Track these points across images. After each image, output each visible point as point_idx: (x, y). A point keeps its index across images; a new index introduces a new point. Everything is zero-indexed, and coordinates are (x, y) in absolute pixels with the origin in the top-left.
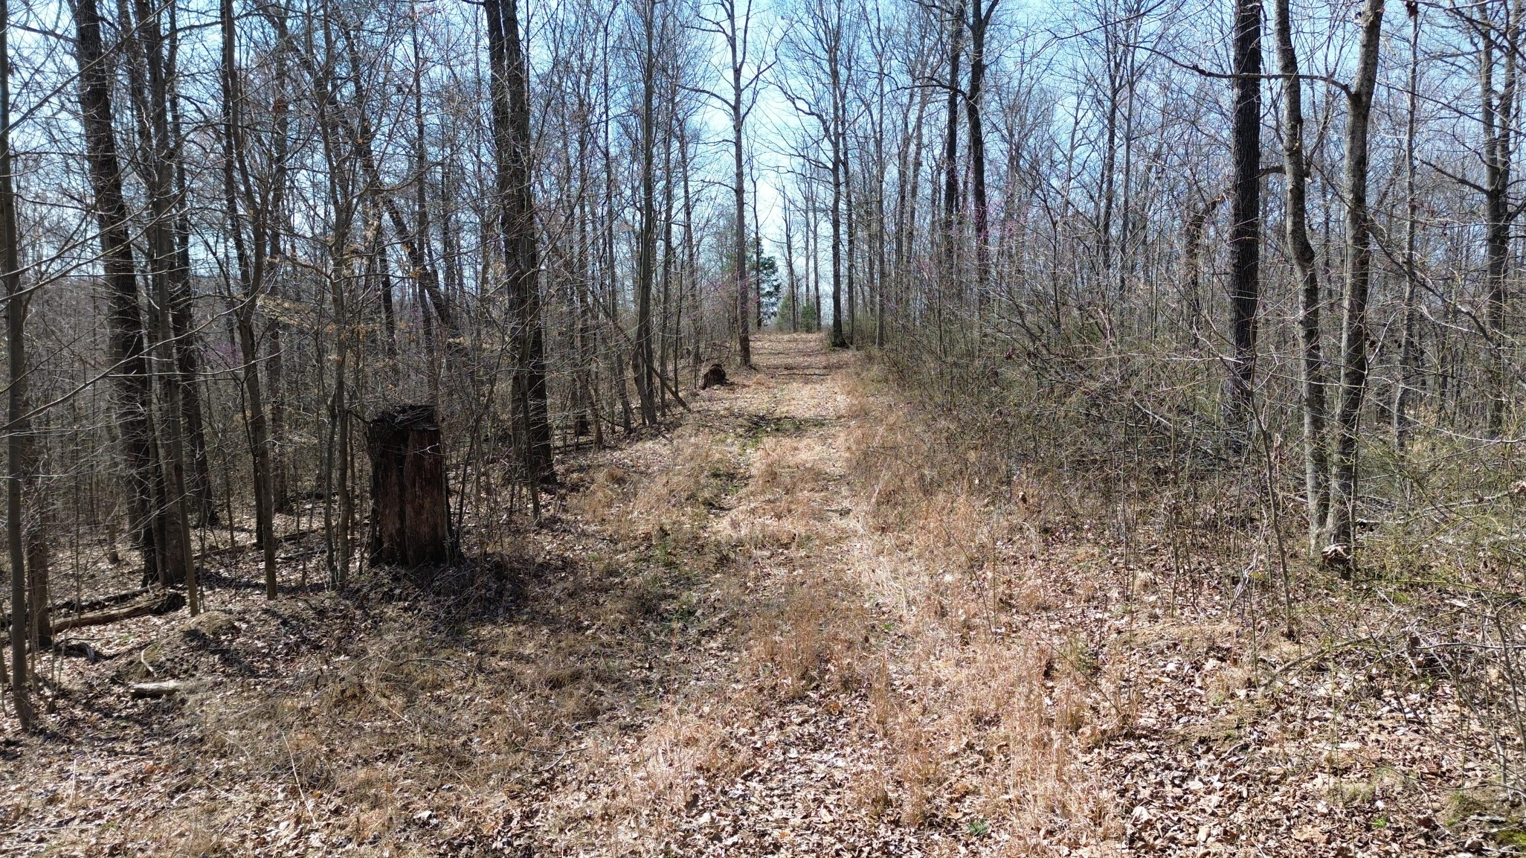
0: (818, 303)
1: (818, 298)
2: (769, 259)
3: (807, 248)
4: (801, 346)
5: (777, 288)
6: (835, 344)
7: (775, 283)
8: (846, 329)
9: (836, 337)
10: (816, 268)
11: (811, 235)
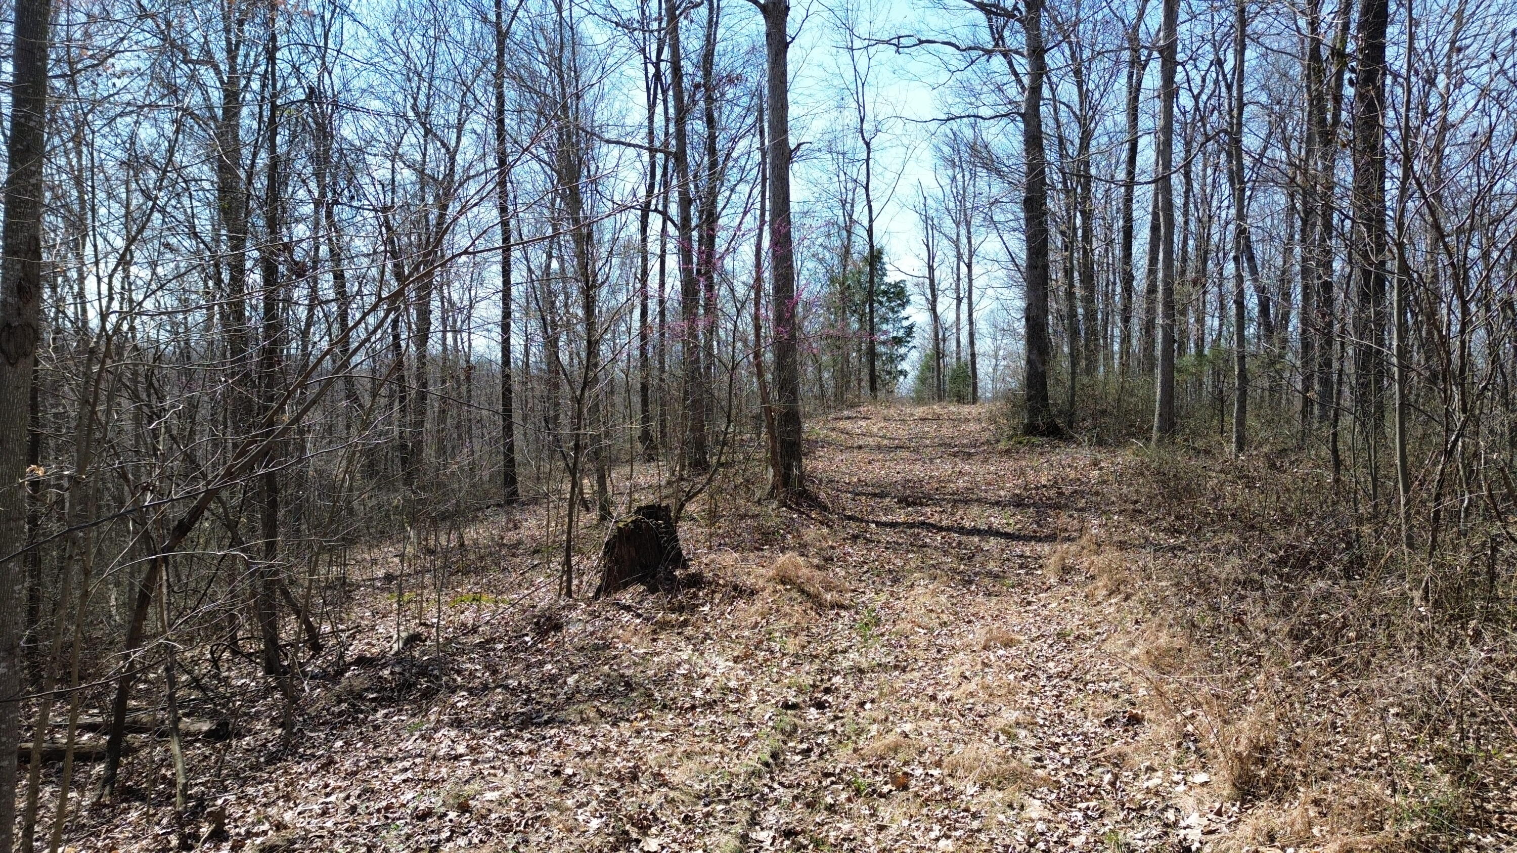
0: (974, 363)
1: (973, 355)
2: (896, 285)
3: (958, 289)
4: (947, 431)
5: (910, 330)
6: (1031, 430)
7: (905, 323)
8: (1057, 394)
9: (1034, 412)
10: (970, 315)
11: (964, 269)
